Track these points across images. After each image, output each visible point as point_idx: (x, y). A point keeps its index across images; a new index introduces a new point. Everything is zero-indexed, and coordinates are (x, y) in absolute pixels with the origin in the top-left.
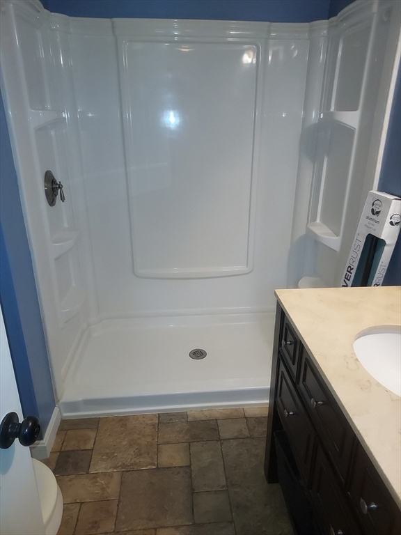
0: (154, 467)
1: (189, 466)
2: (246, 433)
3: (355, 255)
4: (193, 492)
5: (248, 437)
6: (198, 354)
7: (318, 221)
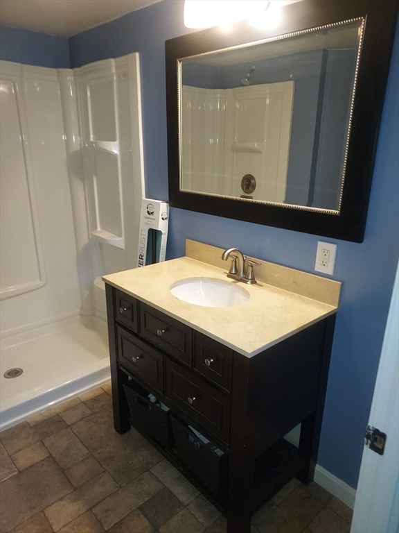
0: (15, 473)
1: (51, 456)
2: (88, 412)
3: (143, 246)
4: (62, 471)
5: (91, 415)
6: (14, 373)
7: (99, 229)
